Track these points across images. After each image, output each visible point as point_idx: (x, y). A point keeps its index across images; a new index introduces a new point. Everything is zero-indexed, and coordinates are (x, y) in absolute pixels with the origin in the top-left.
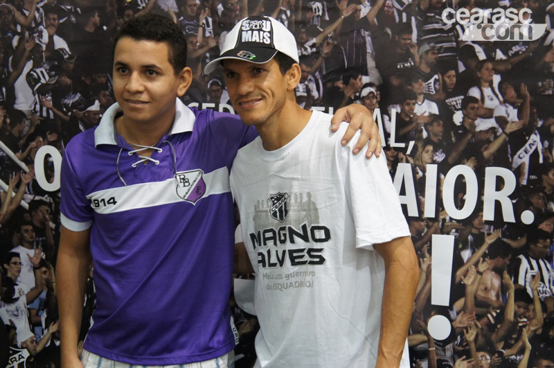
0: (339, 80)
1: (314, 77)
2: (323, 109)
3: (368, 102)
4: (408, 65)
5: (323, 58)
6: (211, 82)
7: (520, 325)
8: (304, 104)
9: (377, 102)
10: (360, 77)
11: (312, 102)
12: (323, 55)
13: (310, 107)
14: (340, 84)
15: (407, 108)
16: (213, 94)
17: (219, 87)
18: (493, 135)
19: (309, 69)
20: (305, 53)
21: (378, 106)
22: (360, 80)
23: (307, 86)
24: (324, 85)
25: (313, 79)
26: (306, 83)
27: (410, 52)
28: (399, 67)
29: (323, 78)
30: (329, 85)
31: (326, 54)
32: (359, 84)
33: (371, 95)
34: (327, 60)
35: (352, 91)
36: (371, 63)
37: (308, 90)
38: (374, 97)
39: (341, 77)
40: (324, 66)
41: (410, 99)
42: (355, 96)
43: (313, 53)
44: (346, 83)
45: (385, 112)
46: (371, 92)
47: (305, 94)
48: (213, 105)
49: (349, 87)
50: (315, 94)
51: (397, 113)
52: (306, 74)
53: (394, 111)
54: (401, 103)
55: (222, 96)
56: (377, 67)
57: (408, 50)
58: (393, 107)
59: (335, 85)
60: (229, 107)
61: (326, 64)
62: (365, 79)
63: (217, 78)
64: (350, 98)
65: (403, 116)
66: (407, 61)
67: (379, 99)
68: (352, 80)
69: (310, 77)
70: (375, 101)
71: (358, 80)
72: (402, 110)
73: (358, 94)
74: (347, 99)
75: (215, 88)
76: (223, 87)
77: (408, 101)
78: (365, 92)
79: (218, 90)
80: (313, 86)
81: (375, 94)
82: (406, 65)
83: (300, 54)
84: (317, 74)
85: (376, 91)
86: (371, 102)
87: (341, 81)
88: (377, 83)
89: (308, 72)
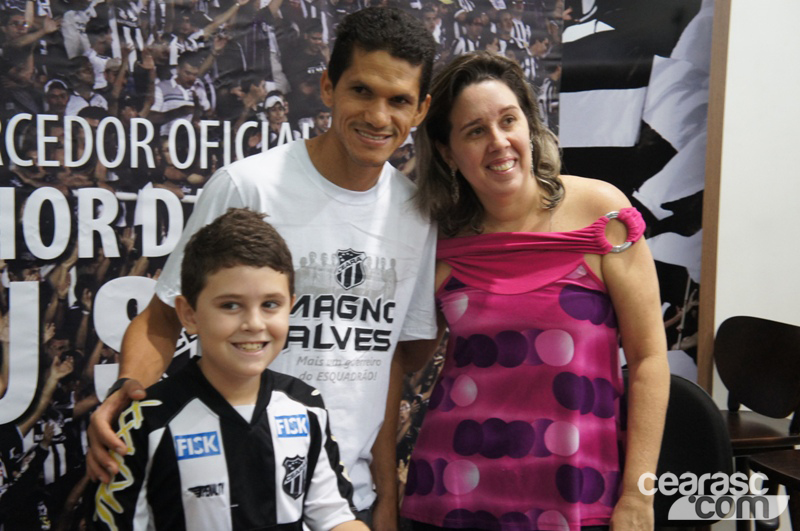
0: (236, 86)
1: (204, 80)
2: (216, 123)
3: (274, 114)
4: (319, 70)
5: (215, 56)
6: (50, 83)
7: (436, 363)
8: (191, 116)
9: (286, 114)
10: (263, 82)
11: (201, 114)
12: (214, 53)
13: (199, 121)
14: (238, 91)
15: (321, 122)
16: (54, 101)
17: (64, 92)
18: (409, 153)
19: (195, 71)
20: (189, 49)
21: (286, 119)
22: (264, 86)
23: (194, 93)
24: (217, 91)
25: (202, 83)
26: (193, 88)
27: (321, 55)
28: (309, 72)
29: (216, 82)
30: (224, 92)
31: (218, 51)
32: (263, 91)
33: (278, 106)
34: (219, 58)
35: (254, 100)
36: (276, 66)
37: (196, 99)
38: (281, 108)
39: (239, 82)
40: (216, 67)
41: (325, 112)
42: (259, 107)
43: (200, 49)
44: (246, 90)
45: (295, 127)
46: (278, 103)
47: (192, 104)
48: (54, 118)
49: (249, 95)
50: (205, 104)
51: (310, 128)
52: (192, 77)
53: (307, 125)
54: (314, 115)
55: (70, 104)
56: (285, 71)
57: (319, 52)
58: (306, 121)
59: (232, 92)
60: (81, 120)
61: (218, 65)
62: (270, 86)
63: (59, 78)
64: (251, 110)
65: (317, 132)
66: (318, 65)
67: (287, 111)
68: (253, 87)
69: (198, 81)
70: (282, 113)
71: (261, 87)
72: (316, 124)
73: (261, 105)
74: (248, 110)
75: (57, 92)
76: (71, 92)
77: (322, 114)
78: (271, 102)
79: (62, 96)
80: (202, 93)
81: (283, 104)
82: (318, 70)
83: (183, 50)
84: (207, 77)
85: (284, 101)
86: (278, 114)
87: (240, 88)
88: (284, 91)
89: (195, 75)
